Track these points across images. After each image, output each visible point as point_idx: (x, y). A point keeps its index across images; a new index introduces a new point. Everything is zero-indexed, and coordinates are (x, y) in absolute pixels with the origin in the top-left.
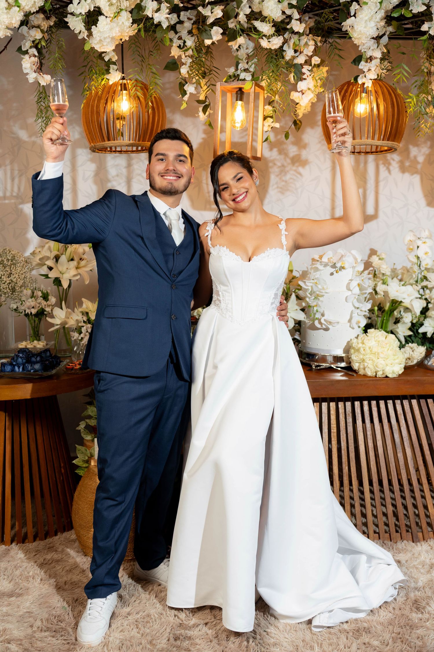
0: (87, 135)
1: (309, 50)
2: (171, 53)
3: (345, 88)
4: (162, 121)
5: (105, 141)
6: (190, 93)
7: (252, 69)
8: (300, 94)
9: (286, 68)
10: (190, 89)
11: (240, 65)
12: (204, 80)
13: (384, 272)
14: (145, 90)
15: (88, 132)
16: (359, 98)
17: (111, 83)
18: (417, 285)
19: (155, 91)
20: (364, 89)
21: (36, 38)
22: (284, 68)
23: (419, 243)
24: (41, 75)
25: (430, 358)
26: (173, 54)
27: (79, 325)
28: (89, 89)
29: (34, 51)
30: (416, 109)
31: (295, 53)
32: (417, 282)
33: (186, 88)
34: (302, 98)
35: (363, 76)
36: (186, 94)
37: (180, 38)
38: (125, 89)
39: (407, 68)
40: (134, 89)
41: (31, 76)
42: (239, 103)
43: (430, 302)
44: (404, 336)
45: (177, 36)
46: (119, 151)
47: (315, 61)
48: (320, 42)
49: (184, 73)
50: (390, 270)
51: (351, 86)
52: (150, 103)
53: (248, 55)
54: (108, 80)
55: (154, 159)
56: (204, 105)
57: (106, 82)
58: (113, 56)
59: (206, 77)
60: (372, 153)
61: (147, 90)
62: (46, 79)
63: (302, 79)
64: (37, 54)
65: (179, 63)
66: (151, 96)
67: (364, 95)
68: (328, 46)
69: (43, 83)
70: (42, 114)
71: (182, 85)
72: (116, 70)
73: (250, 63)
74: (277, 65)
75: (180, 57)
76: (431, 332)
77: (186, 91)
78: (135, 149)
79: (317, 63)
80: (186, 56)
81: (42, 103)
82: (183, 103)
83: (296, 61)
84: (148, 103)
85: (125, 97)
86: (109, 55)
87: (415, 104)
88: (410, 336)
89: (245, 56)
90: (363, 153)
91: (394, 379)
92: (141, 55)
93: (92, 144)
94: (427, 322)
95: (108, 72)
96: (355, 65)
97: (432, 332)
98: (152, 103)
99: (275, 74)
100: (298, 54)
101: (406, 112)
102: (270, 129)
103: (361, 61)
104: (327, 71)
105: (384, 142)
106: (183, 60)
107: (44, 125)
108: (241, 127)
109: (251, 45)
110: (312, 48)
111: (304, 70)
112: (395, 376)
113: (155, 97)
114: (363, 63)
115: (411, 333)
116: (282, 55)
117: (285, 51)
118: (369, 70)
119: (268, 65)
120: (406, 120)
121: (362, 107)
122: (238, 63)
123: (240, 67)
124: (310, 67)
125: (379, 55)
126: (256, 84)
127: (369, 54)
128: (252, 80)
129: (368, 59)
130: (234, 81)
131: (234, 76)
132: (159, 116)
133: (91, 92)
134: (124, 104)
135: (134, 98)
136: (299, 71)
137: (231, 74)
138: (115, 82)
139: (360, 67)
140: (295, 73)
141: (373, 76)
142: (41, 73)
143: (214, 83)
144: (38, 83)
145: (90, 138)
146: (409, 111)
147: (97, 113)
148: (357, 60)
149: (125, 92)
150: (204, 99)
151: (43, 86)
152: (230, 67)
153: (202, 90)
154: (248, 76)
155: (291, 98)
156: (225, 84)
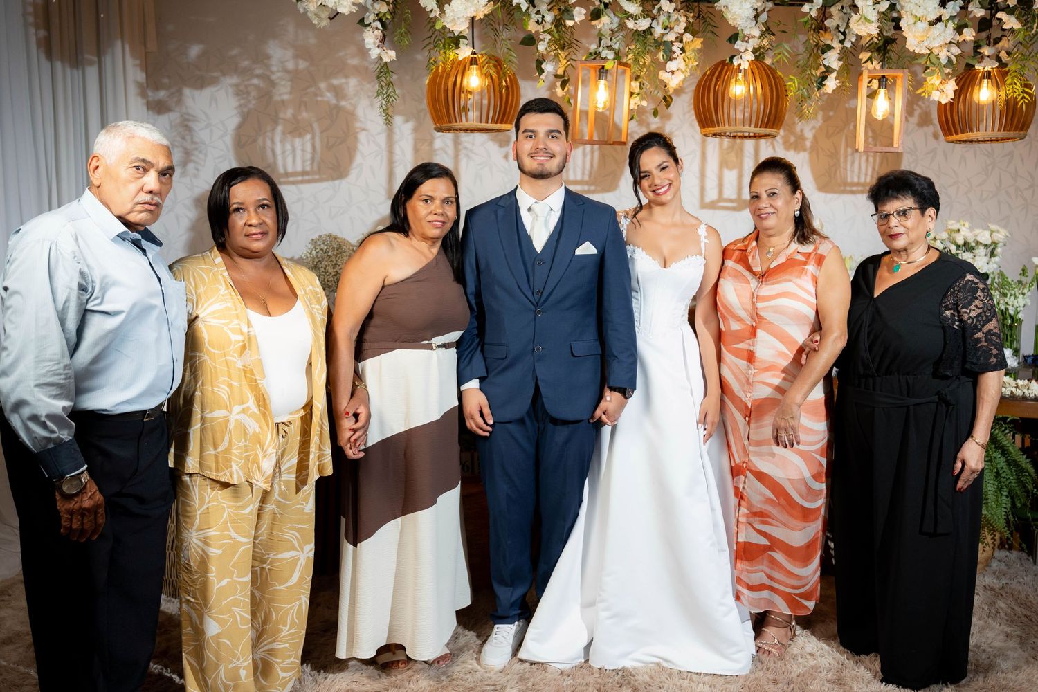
0: (432, 115)
1: (680, 28)
2: (527, 28)
3: (719, 68)
4: (517, 100)
6: (548, 71)
7: (616, 47)
8: (670, 73)
9: (655, 46)
10: (548, 67)
11: (603, 41)
12: (562, 53)
14: (499, 67)
15: (433, 111)
16: (734, 79)
17: (460, 58)
19: (510, 68)
20: (740, 71)
21: (381, 10)
22: (651, 46)
24: (384, 51)
26: (530, 29)
28: (435, 62)
29: (378, 24)
30: (797, 93)
31: (665, 29)
33: (543, 66)
34: (672, 79)
35: (739, 57)
36: (544, 72)
37: (538, 12)
38: (476, 64)
39: (788, 48)
40: (487, 65)
41: (373, 52)
42: (602, 82)
45: (535, 10)
47: (686, 37)
48: (693, 17)
49: (542, 50)
51: (726, 67)
52: (504, 83)
53: (612, 32)
54: (458, 55)
55: (522, 136)
56: (562, 79)
57: (455, 58)
58: (464, 30)
59: (565, 51)
61: (501, 68)
62: (390, 55)
63: (671, 59)
64: (381, 28)
65: (536, 39)
66: (505, 75)
67: (740, 76)
68: (702, 21)
69: (386, 59)
70: (383, 90)
71: (539, 63)
72: (466, 45)
73: (614, 41)
74: (645, 43)
75: (537, 32)
77: (543, 69)
79: (688, 40)
80: (544, 32)
81: (383, 78)
82: (540, 79)
83: (665, 39)
84: (501, 82)
85: (475, 72)
86: (461, 32)
87: (796, 87)
89: (609, 32)
92: (494, 29)
95: (457, 46)
96: (731, 43)
98: (506, 81)
99: (643, 52)
100: (668, 30)
101: (787, 95)
102: (636, 108)
103: (737, 40)
104: (702, 43)
105: (763, 129)
106: (541, 37)
107: (384, 102)
108: (603, 108)
109: (616, 20)
110: (683, 25)
111: (674, 48)
113: (509, 75)
114: (739, 42)
116: (651, 32)
118: (746, 50)
119: (634, 42)
120: (786, 104)
121: (738, 89)
122: (600, 40)
123: (602, 44)
124: (681, 45)
125: (757, 33)
126: (621, 63)
127: (746, 32)
128: (614, 59)
129: (745, 37)
130: (595, 59)
131: (596, 53)
132: (513, 95)
133: (438, 68)
134: (474, 80)
135: (486, 74)
136: (668, 49)
137: (592, 51)
138: (464, 57)
139: (736, 46)
140: (664, 51)
141: (750, 57)
142: (384, 48)
143: (574, 57)
144: (380, 58)
145: (435, 119)
146: (790, 94)
147: (444, 90)
148: (734, 38)
149: (475, 66)
150: (562, 73)
151: (386, 62)
152: (591, 44)
153: (560, 64)
154: (610, 54)
155: (659, 77)
156: (586, 62)
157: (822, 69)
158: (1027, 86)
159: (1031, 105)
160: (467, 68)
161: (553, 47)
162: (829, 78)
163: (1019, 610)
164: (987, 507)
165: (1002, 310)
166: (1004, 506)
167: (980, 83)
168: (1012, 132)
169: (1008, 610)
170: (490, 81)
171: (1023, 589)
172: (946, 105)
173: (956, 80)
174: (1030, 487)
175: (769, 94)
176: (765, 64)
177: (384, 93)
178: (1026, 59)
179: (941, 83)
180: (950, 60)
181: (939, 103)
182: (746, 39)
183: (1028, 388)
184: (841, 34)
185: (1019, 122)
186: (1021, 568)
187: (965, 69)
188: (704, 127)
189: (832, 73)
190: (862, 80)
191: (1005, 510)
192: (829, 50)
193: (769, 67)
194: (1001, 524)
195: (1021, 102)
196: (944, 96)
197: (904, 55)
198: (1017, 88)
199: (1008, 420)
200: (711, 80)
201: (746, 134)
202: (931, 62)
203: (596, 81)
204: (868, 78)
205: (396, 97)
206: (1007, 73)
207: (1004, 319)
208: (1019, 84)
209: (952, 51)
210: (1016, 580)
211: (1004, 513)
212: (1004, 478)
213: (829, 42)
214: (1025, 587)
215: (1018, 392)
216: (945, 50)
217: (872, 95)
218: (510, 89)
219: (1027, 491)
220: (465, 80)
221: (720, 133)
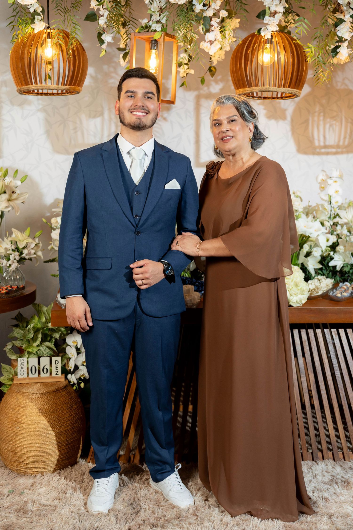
1: (217, 4)
2: (90, 6)
3: (250, 40)
4: (83, 66)
5: (29, 85)
6: (108, 42)
7: (164, 21)
8: (209, 44)
9: (196, 20)
10: (107, 38)
12: (123, 30)
13: (296, 209)
14: (67, 39)
15: (14, 76)
17: (36, 32)
18: (329, 222)
19: (75, 40)
20: (266, 40)
22: (193, 21)
23: (330, 181)
25: (337, 290)
26: (92, 7)
27: (8, 252)
31: (204, 7)
32: (330, 218)
33: (103, 37)
34: (210, 48)
35: (265, 29)
36: (104, 43)
38: (50, 38)
39: (307, 22)
40: (56, 38)
42: (154, 51)
43: (341, 238)
44: (315, 269)
47: (222, 14)
49: (103, 24)
50: (302, 207)
51: (255, 38)
52: (70, 51)
53: (161, 8)
54: (34, 29)
55: (124, 95)
56: (124, 52)
57: (31, 31)
58: (37, 7)
59: (126, 27)
61: (69, 39)
63: (210, 31)
65: (97, 15)
66: (71, 45)
67: (268, 45)
71: (100, 35)
72: (41, 21)
73: (162, 16)
74: (187, 18)
75: (98, 9)
76: (340, 266)
77: (103, 40)
79: (224, 16)
80: (104, 9)
82: (103, 50)
83: (205, 15)
84: (69, 50)
85: (50, 45)
86: (33, 6)
87: (313, 53)
88: (321, 269)
89: (158, 9)
90: (269, 98)
91: (297, 308)
92: (63, 8)
93: (18, 87)
94: (336, 257)
95: (33, 22)
96: (260, 18)
97: (342, 265)
98: (73, 51)
99: (186, 25)
100: (207, 7)
102: (185, 75)
103: (265, 15)
104: (239, 23)
105: (285, 89)
106: (100, 13)
110: (219, 2)
111: (212, 23)
112: (298, 305)
113: (75, 45)
114: (267, 17)
115: (321, 266)
116: (192, 8)
117: (195, 5)
118: (272, 23)
119: (178, 18)
121: (265, 57)
122: (151, 16)
123: (152, 18)
124: (218, 20)
125: (281, 9)
126: (167, 35)
127: (273, 9)
128: (162, 31)
129: (271, 13)
130: (146, 31)
131: (147, 27)
134: (48, 51)
135: (56, 45)
136: (207, 23)
137: (144, 25)
138: (40, 30)
139: (265, 21)
140: (204, 25)
141: (275, 28)
143: (131, 32)
145: (16, 81)
146: (308, 59)
148: (261, 15)
150: (124, 47)
152: (143, 19)
153: (122, 38)
154: (158, 27)
155: (201, 47)
156: (139, 34)
157: (336, 39)
162: (342, 47)
170: (60, 49)
175: (291, 60)
182: (273, 14)
184: (351, 10)
188: (238, 89)
189: (344, 42)
192: (341, 23)
200: (243, 48)
201: (275, 96)
203: (149, 51)
213: (342, 17)
218: (77, 57)
220: (40, 51)
221: (253, 93)
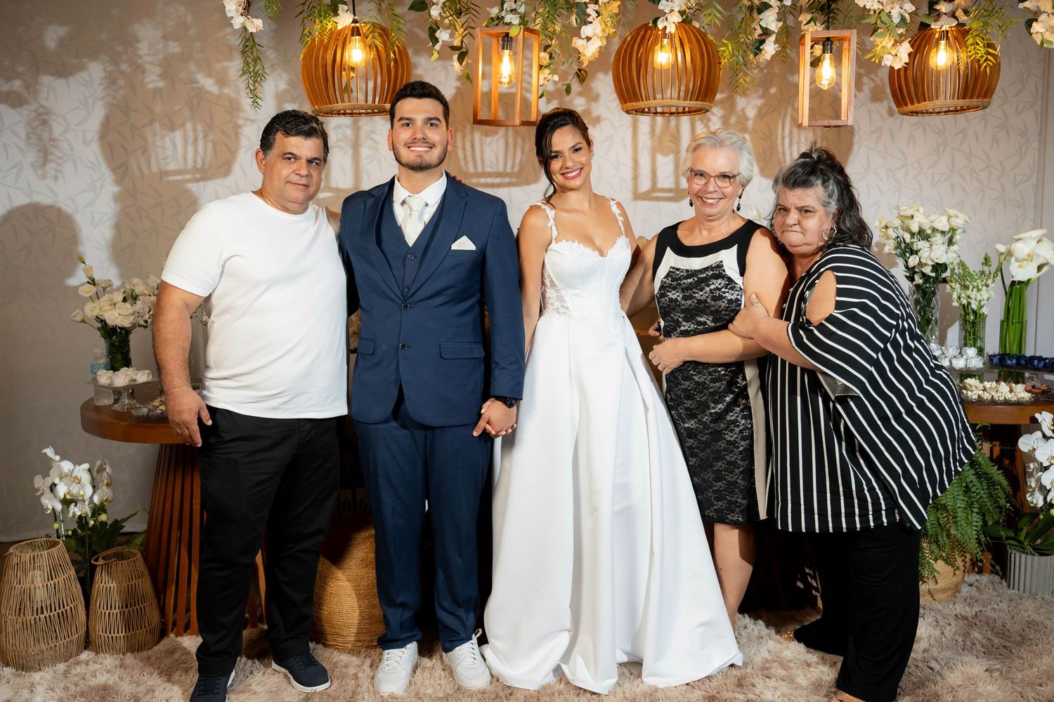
0: (309, 95)
3: (642, 33)
4: (407, 73)
6: (443, 41)
7: (522, 10)
8: (585, 41)
9: (566, 8)
10: (443, 35)
11: (506, 4)
12: (459, 20)
14: (385, 37)
15: (310, 91)
16: (659, 45)
17: (340, 27)
19: (398, 37)
20: (665, 36)
22: (563, 9)
24: (249, 19)
28: (310, 33)
30: (731, 60)
33: (437, 34)
34: (587, 46)
35: (664, 19)
36: (438, 42)
38: (359, 34)
39: (719, 8)
40: (371, 35)
41: (236, 21)
42: (507, 52)
46: (349, 114)
49: (436, 16)
51: (649, 31)
52: (392, 55)
54: (336, 23)
55: (397, 124)
56: (459, 52)
57: (333, 27)
59: (462, 18)
60: (678, 113)
62: (256, 25)
63: (586, 23)
65: (428, 3)
66: (393, 46)
67: (665, 41)
69: (251, 29)
70: (250, 67)
71: (432, 32)
72: (346, 11)
73: (519, 3)
74: (555, 5)
77: (437, 38)
78: (370, 111)
79: (605, 1)
81: (249, 53)
82: (434, 52)
84: (389, 54)
85: (358, 44)
87: (730, 53)
93: (316, 106)
95: (336, 14)
96: (654, 3)
98: (395, 55)
99: (553, 15)
101: (720, 63)
102: (546, 83)
104: (619, 6)
105: (693, 103)
107: (251, 81)
108: (510, 83)
111: (589, 11)
113: (397, 46)
118: (672, 11)
120: (719, 73)
121: (663, 57)
122: (503, 2)
123: (505, 7)
124: (597, 7)
126: (527, 30)
128: (520, 24)
130: (497, 25)
131: (498, 18)
132: (403, 69)
133: (314, 40)
134: (357, 54)
135: (370, 46)
136: (582, 11)
137: (493, 16)
138: (345, 25)
139: (660, 7)
140: (578, 15)
141: (677, 18)
142: (249, 17)
143: (472, 25)
144: (245, 28)
145: (312, 98)
146: (723, 61)
147: (322, 66)
149: (357, 37)
150: (460, 44)
151: (251, 33)
152: (492, 8)
153: (457, 33)
154: (514, 19)
155: (573, 45)
156: (486, 28)
157: (759, 31)
158: (990, 46)
159: (996, 68)
160: (348, 39)
161: (447, 12)
162: (767, 41)
163: (996, 641)
164: (957, 526)
165: (964, 305)
166: (975, 524)
167: (937, 45)
168: (975, 100)
169: (984, 641)
170: (376, 53)
171: (998, 616)
172: (899, 70)
173: (910, 42)
174: (1002, 502)
175: (699, 61)
176: (695, 27)
177: (251, 70)
178: (990, 15)
179: (893, 45)
180: (903, 19)
181: (892, 68)
183: (997, 391)
185: (982, 87)
186: (995, 593)
187: (919, 30)
188: (625, 103)
189: (770, 35)
190: (804, 44)
191: (975, 528)
192: (766, 9)
193: (698, 30)
194: (973, 545)
195: (985, 64)
196: (898, 60)
197: (851, 14)
198: (980, 48)
199: (978, 427)
200: (633, 47)
201: (673, 110)
202: (882, 22)
203: (500, 51)
204: (812, 41)
205: (265, 75)
206: (967, 32)
207: (967, 314)
208: (981, 45)
209: (906, 8)
210: (990, 607)
211: (975, 532)
212: (974, 492)
214: (1001, 614)
215: (986, 396)
216: (897, 7)
217: (815, 63)
218: (400, 63)
219: (1000, 507)
220: (346, 54)
221: (644, 109)
